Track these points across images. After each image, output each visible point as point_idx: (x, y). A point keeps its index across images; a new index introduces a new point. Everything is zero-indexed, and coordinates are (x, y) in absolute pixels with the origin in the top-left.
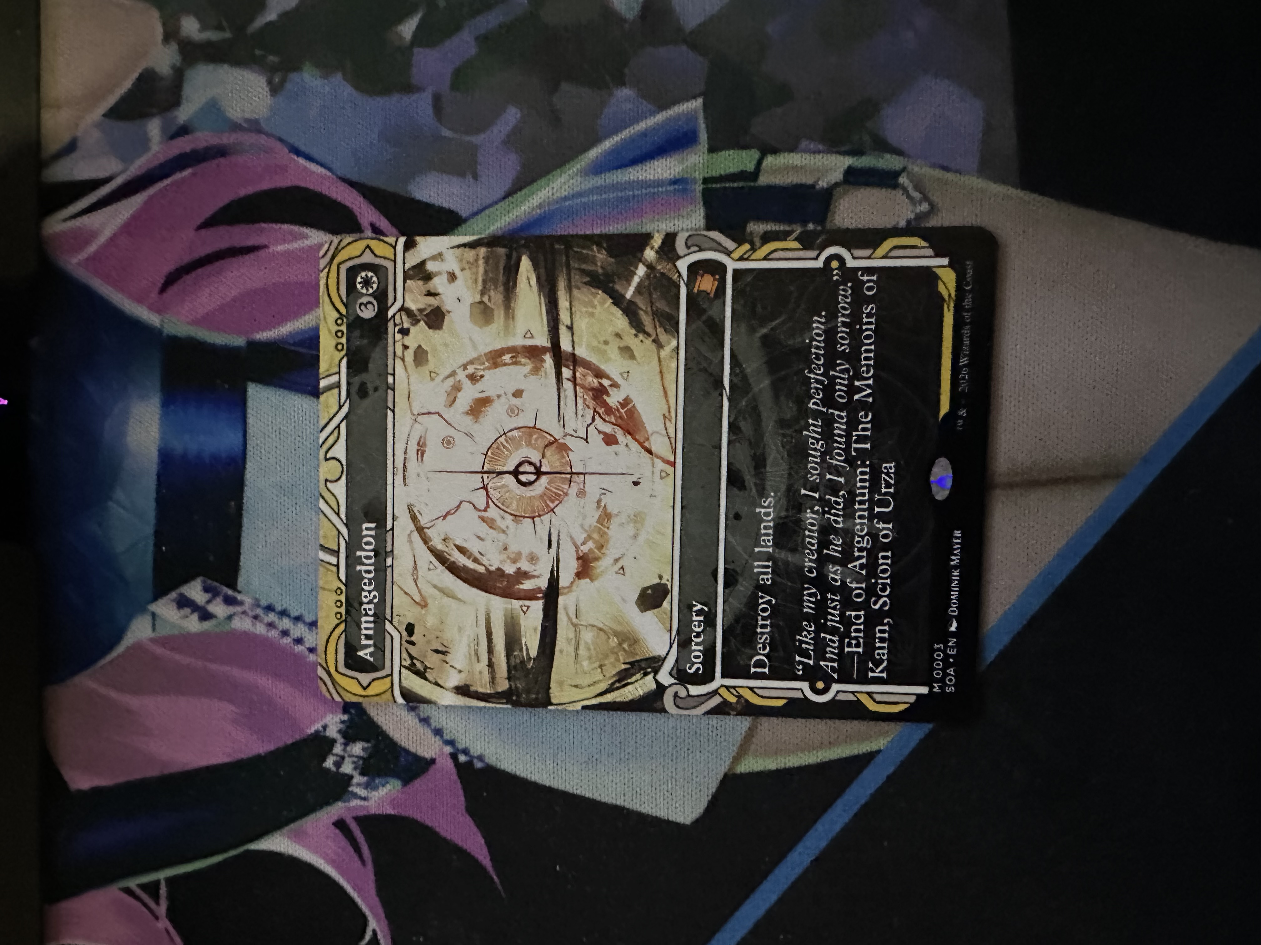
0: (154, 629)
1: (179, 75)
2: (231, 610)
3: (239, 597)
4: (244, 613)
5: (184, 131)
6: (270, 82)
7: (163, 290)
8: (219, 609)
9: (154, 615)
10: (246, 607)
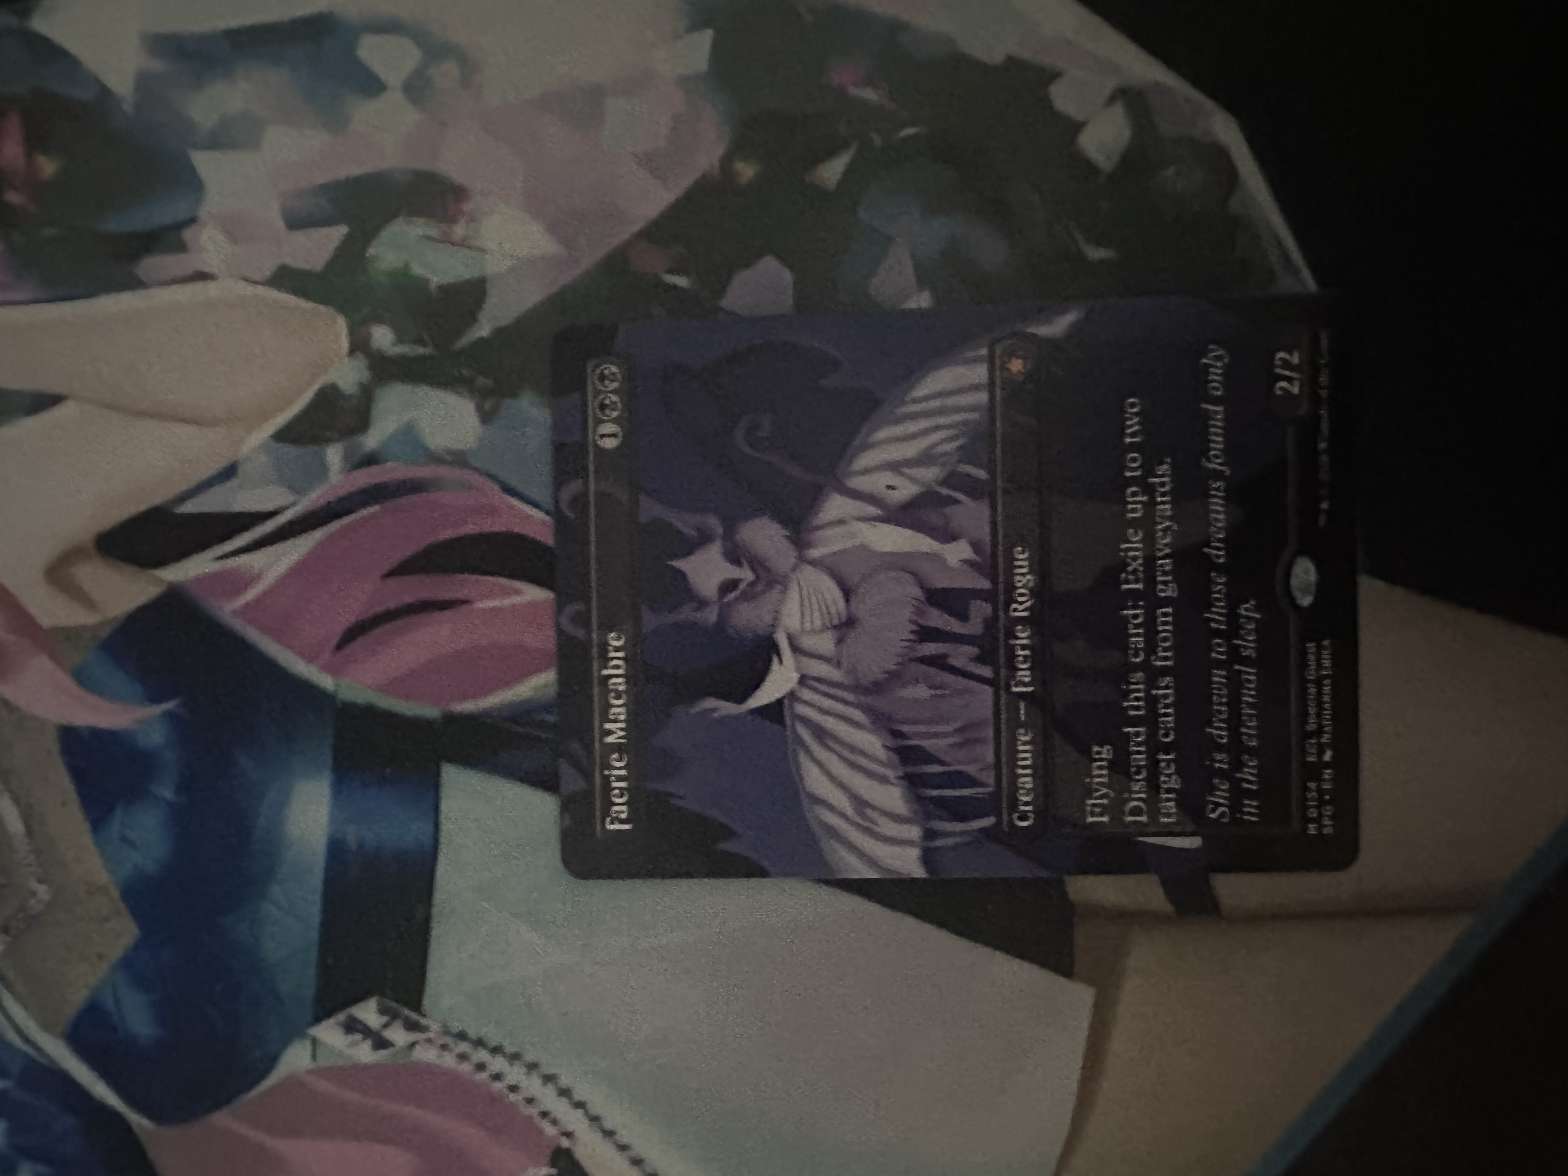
0: (314, 1056)
1: (367, 395)
2: (412, 1037)
3: (424, 1021)
4: (429, 1041)
5: (371, 460)
6: (479, 408)
7: (339, 647)
8: (398, 1035)
9: (315, 1042)
10: (431, 1035)
